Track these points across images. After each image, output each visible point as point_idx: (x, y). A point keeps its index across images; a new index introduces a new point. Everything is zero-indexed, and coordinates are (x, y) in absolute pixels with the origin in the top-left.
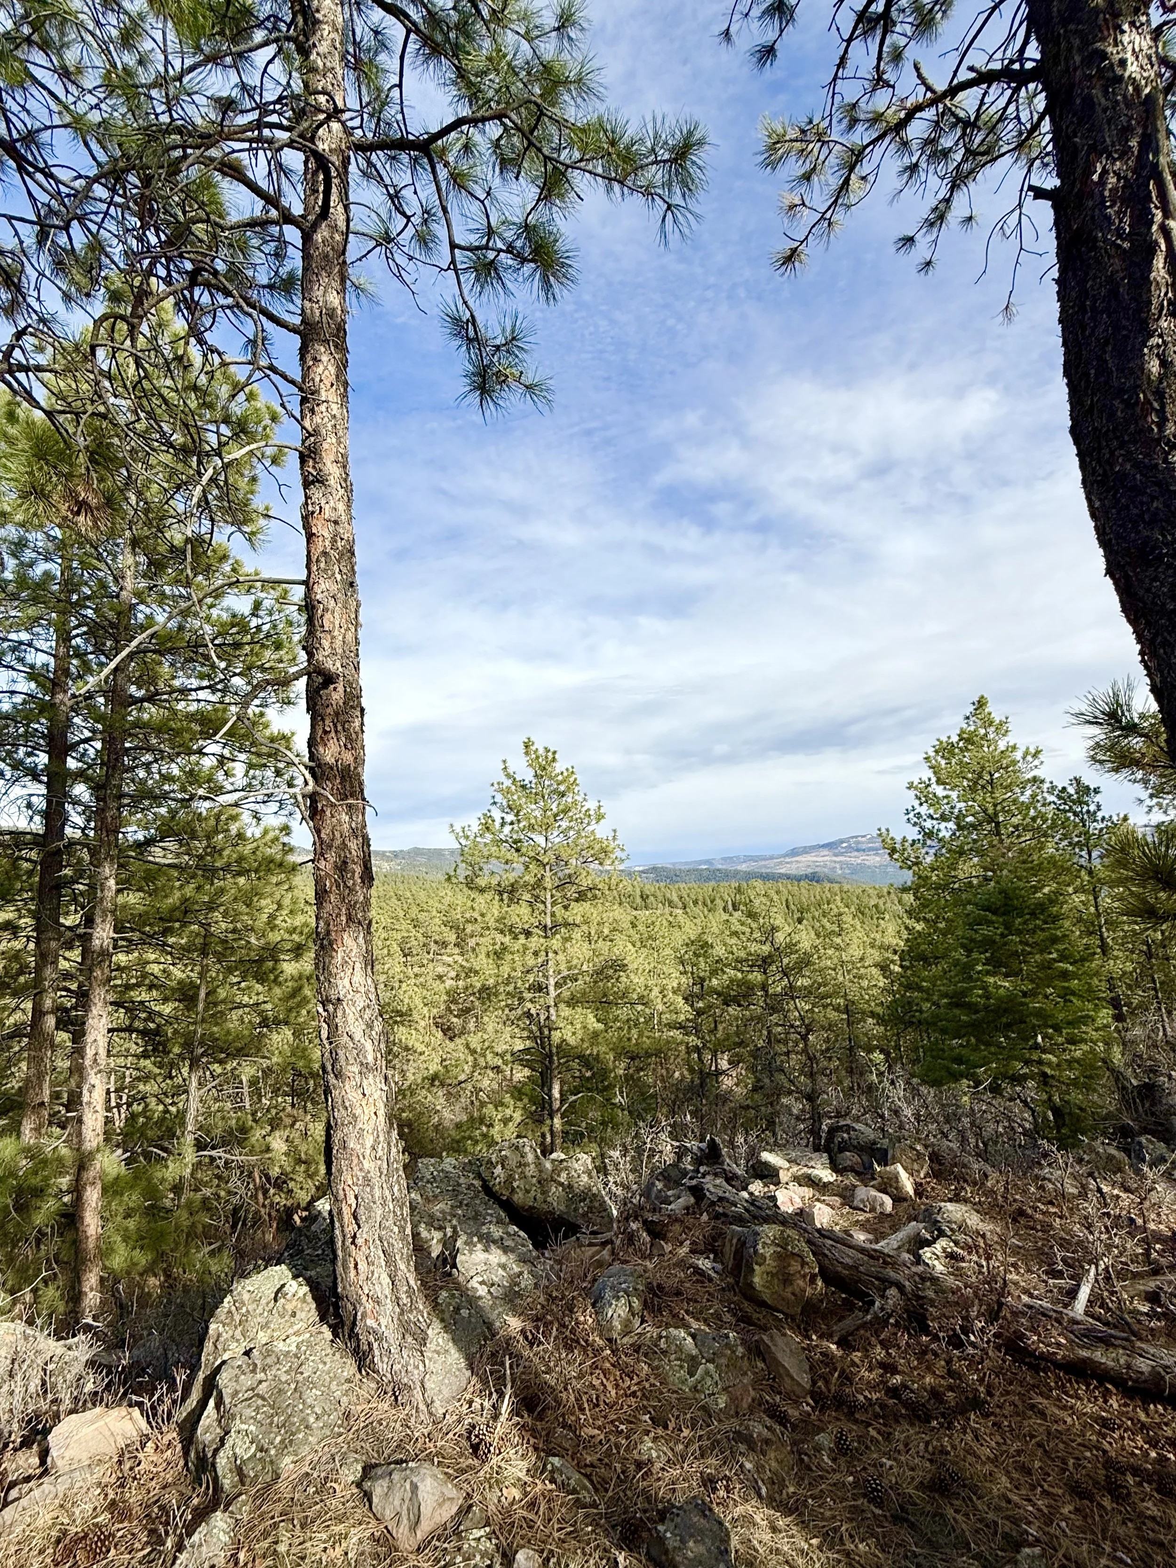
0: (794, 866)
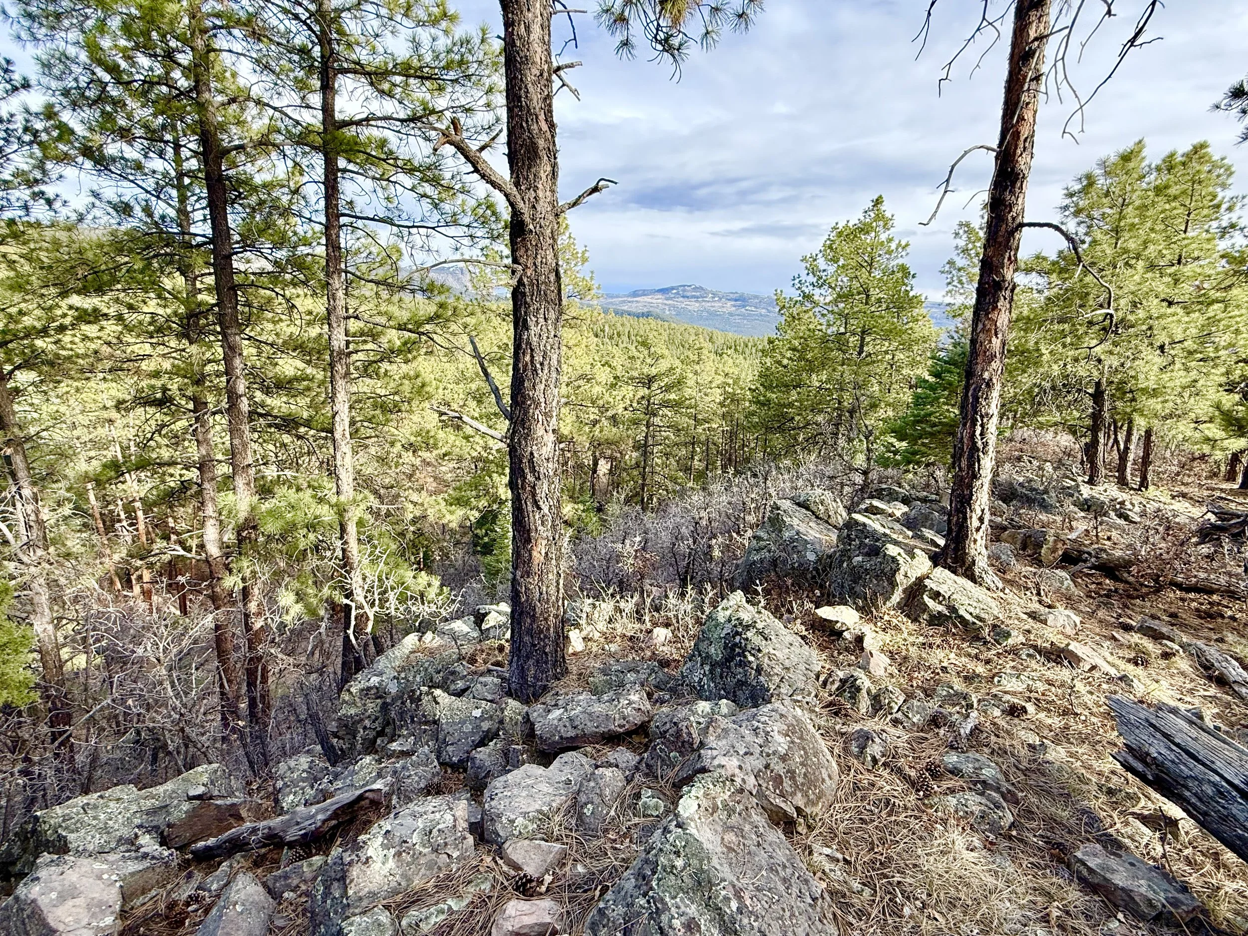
0: (634, 305)
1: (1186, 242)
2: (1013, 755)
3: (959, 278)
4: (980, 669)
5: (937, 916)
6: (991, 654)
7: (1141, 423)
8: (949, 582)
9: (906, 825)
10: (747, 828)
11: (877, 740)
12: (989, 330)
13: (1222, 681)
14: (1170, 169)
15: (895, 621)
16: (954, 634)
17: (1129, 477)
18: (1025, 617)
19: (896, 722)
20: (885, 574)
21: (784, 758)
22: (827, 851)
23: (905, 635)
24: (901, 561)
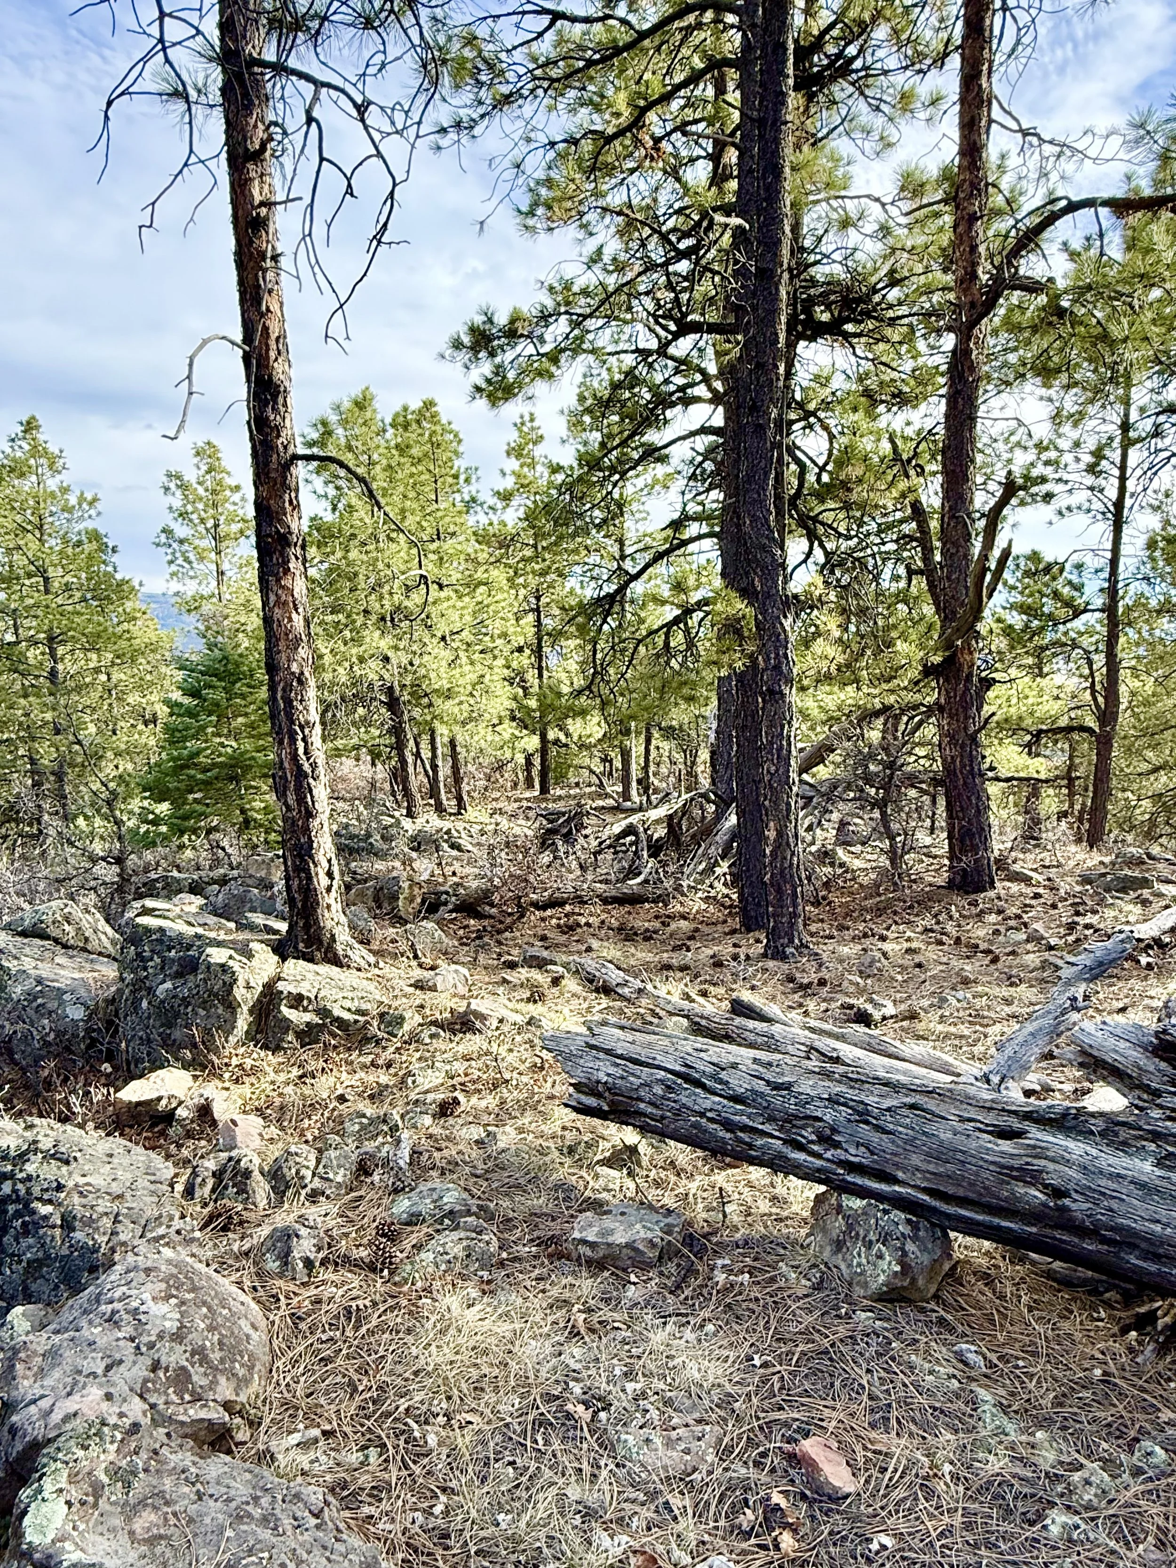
1: (439, 514)
2: (465, 1162)
3: (183, 554)
4: (384, 1078)
5: (469, 1417)
6: (388, 1054)
7: (442, 730)
8: (310, 976)
9: (382, 1328)
10: (168, 1483)
11: (303, 1232)
12: (285, 603)
13: (606, 990)
14: (406, 426)
15: (248, 1063)
16: (335, 1047)
17: (445, 802)
18: (412, 990)
19: (314, 1196)
20: (216, 995)
21: (178, 1337)
22: (295, 1438)
23: (272, 1076)
24: (236, 966)
